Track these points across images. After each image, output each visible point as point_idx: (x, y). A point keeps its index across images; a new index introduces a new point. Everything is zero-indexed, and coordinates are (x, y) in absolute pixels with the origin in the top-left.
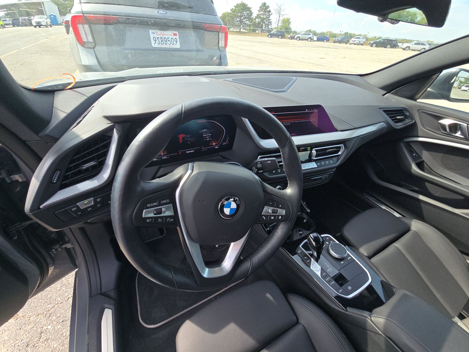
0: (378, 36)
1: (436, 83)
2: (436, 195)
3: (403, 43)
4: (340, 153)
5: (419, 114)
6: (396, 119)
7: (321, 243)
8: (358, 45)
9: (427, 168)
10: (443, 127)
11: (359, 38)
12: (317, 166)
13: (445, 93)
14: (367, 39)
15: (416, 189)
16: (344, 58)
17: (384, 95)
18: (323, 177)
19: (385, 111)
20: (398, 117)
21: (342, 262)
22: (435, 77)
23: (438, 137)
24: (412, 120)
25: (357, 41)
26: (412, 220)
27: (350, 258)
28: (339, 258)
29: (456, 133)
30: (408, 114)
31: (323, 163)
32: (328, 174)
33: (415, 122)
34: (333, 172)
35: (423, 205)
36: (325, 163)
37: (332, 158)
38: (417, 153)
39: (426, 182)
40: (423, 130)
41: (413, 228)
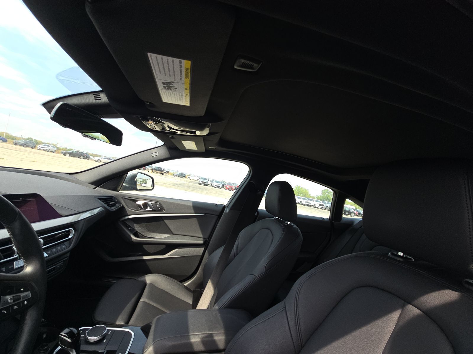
0: (69, 148)
1: (127, 180)
3: (94, 157)
4: (70, 236)
5: (123, 200)
6: (110, 204)
7: (76, 335)
8: (48, 151)
9: (140, 235)
10: (139, 206)
11: (49, 146)
12: (47, 255)
13: (134, 186)
14: (58, 149)
15: (140, 254)
16: (35, 161)
17: (95, 188)
18: (58, 266)
19: (100, 199)
20: (110, 203)
21: (105, 341)
22: (125, 176)
23: (139, 213)
24: (120, 205)
25: (46, 148)
26: (145, 277)
27: (110, 331)
28: (100, 338)
29: (147, 208)
30: (116, 200)
31: (54, 250)
32: (63, 261)
33: (123, 205)
34: (67, 258)
35: (148, 263)
36: (57, 249)
37: (64, 243)
38: (131, 227)
39: (143, 245)
40: (128, 210)
41: (148, 282)
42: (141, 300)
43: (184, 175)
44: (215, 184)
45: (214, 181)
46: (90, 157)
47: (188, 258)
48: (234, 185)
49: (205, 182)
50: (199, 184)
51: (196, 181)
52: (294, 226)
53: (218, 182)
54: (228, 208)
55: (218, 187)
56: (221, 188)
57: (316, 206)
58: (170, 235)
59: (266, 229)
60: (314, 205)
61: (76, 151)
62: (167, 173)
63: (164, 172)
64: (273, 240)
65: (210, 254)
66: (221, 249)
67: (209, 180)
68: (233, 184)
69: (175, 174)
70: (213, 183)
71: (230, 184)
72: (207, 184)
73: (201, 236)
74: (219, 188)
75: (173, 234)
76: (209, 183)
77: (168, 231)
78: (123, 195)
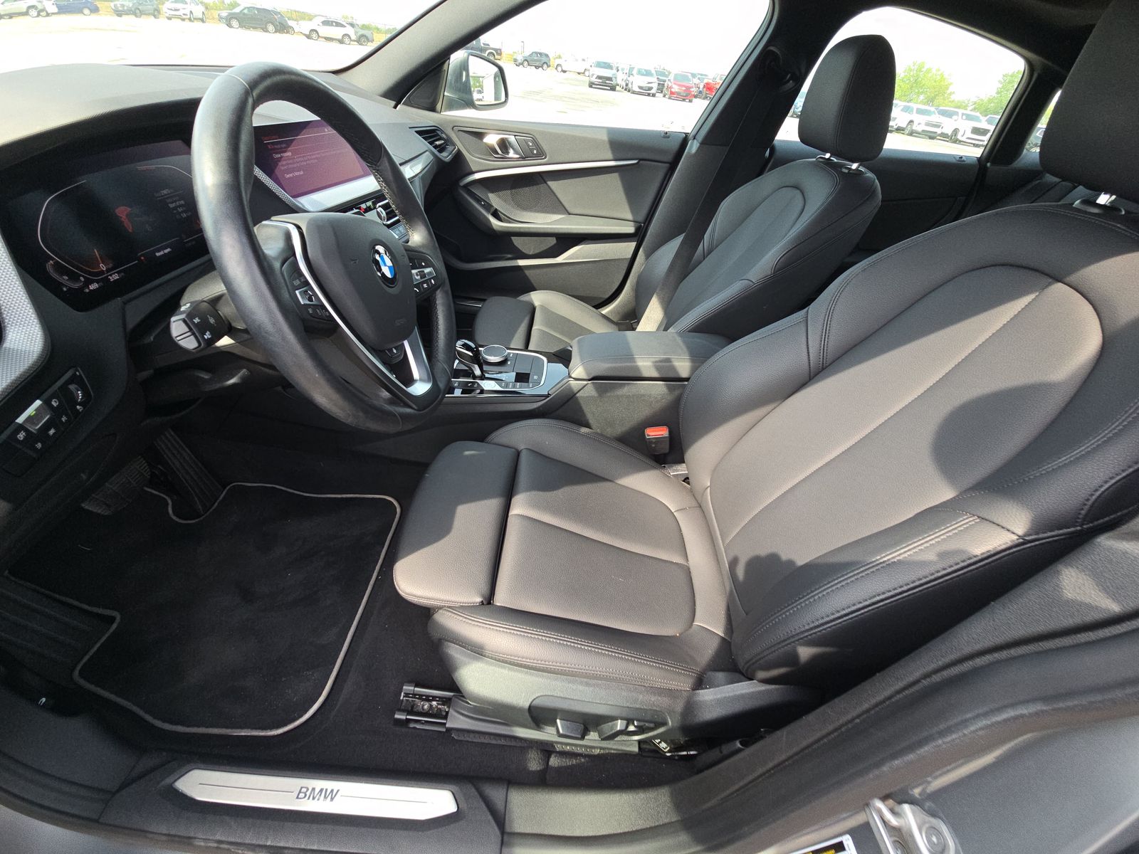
1: (451, 82)
2: (531, 253)
5: (455, 133)
6: (438, 146)
7: (475, 349)
8: (190, 20)
9: (504, 217)
10: (492, 148)
13: (468, 97)
15: (509, 256)
17: (395, 107)
19: (419, 133)
20: (438, 143)
21: (509, 363)
22: (446, 67)
23: (494, 165)
26: (530, 295)
27: (512, 354)
28: (502, 359)
29: (508, 153)
30: (444, 136)
33: (459, 150)
35: (527, 272)
38: (484, 201)
39: (512, 238)
40: (472, 160)
41: (537, 303)
42: (534, 328)
43: (544, 59)
44: (638, 82)
45: (635, 72)
46: (291, 23)
47: (604, 265)
48: (696, 81)
49: (610, 79)
50: (591, 85)
51: (581, 77)
52: (866, 173)
53: (648, 73)
54: (695, 141)
55: (646, 92)
56: (654, 95)
57: (959, 137)
58: (563, 216)
59: (789, 189)
60: (956, 131)
61: (249, 6)
62: (496, 57)
63: (487, 52)
64: (803, 210)
65: (648, 255)
66: (676, 243)
67: (618, 71)
68: (694, 75)
69: (520, 59)
70: (631, 79)
71: (683, 76)
72: (614, 83)
73: (630, 216)
74: (649, 95)
75: (570, 214)
76: (620, 79)
77: (558, 207)
78: (454, 121)
